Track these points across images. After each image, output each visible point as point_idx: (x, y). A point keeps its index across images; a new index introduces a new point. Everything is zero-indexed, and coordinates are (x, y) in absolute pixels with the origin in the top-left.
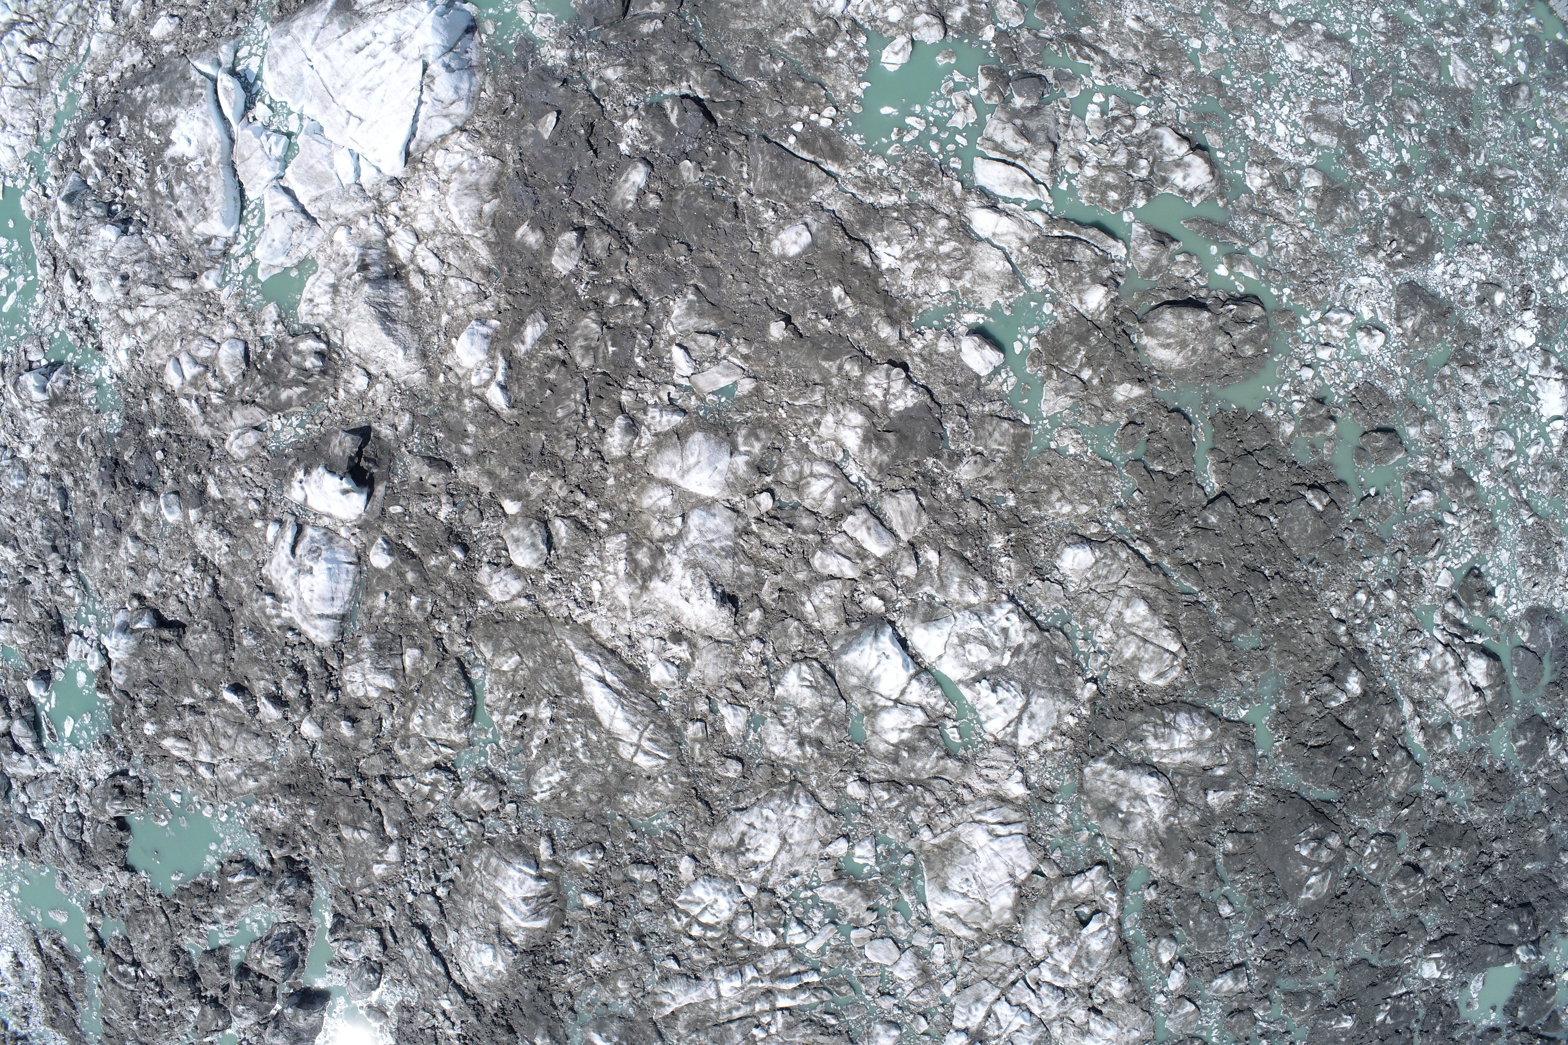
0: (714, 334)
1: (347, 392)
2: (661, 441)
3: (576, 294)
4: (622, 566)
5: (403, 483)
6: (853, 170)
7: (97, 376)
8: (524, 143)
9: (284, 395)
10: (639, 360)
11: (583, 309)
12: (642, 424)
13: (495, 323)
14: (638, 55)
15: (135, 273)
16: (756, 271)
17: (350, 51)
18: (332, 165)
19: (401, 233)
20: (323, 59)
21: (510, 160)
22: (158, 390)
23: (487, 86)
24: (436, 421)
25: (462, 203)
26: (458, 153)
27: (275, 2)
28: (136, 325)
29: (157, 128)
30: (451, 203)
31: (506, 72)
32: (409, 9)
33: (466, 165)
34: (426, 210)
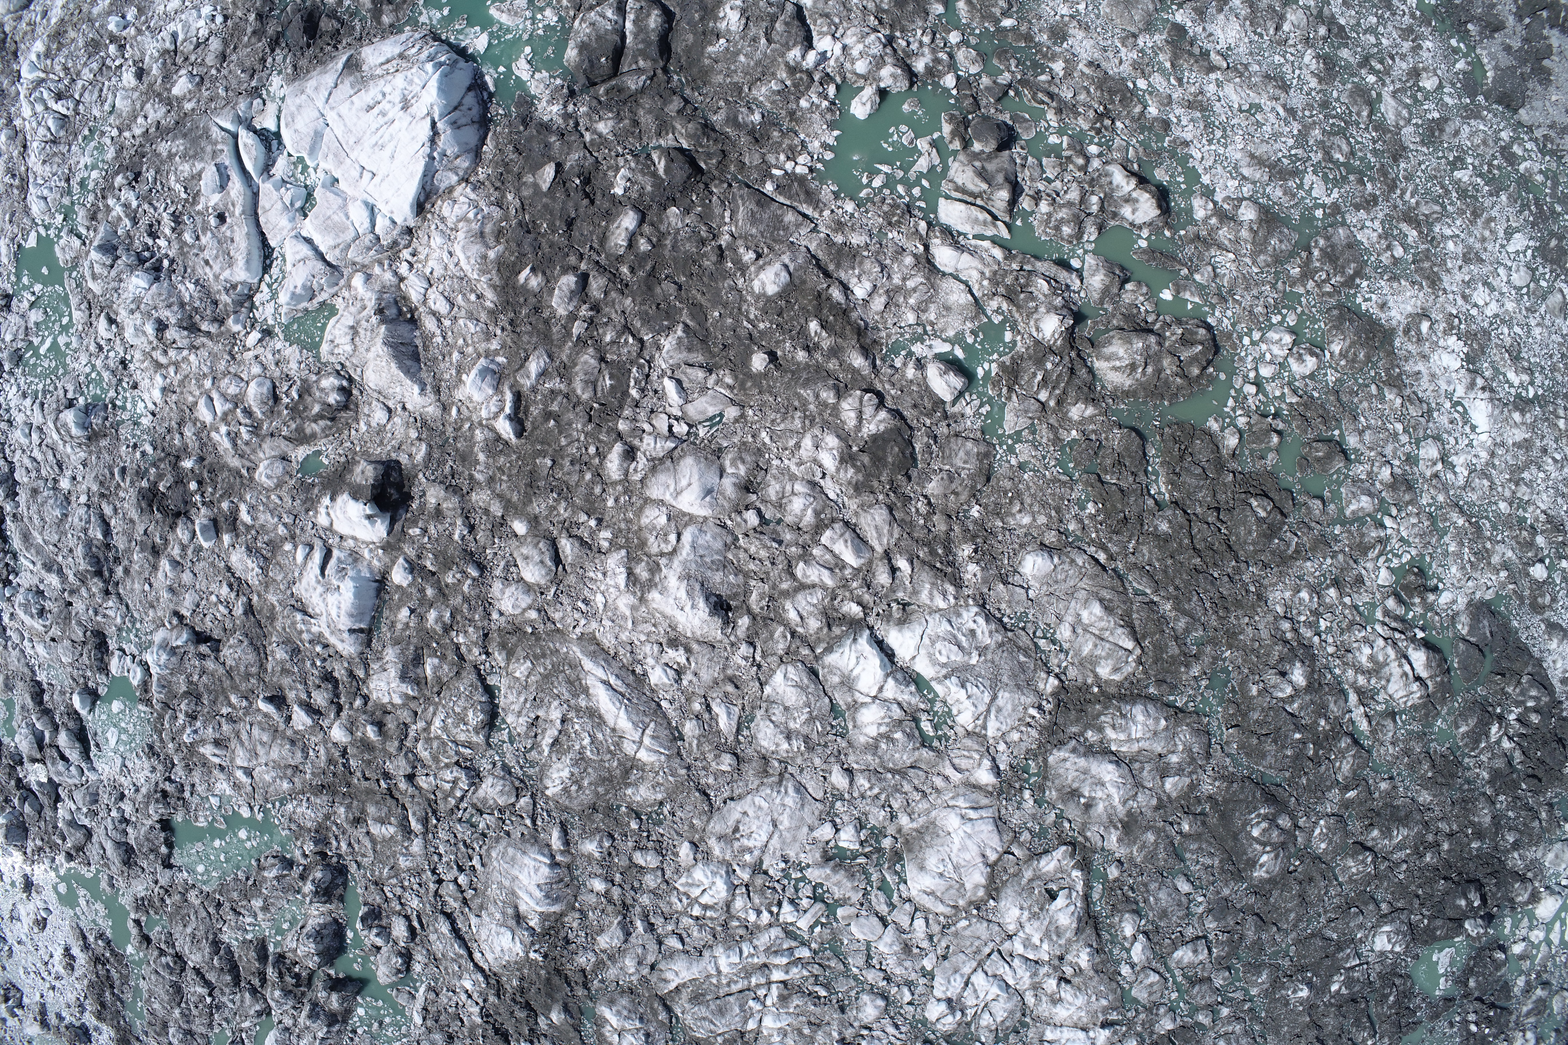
0: (702, 367)
1: (368, 425)
2: (656, 465)
4: (622, 579)
5: (421, 508)
6: (827, 213)
8: (524, 193)
9: (309, 428)
10: (634, 392)
11: (582, 346)
12: (638, 450)
13: (501, 359)
15: (167, 318)
16: (740, 309)
17: (361, 110)
18: (347, 215)
19: (413, 278)
20: (336, 117)
21: (512, 209)
22: (191, 425)
23: (489, 141)
24: (449, 450)
25: (469, 250)
26: (464, 203)
27: (289, 61)
28: (169, 365)
29: (183, 181)
30: (459, 251)
31: (506, 127)
32: (415, 70)
33: (472, 215)
34: (436, 256)
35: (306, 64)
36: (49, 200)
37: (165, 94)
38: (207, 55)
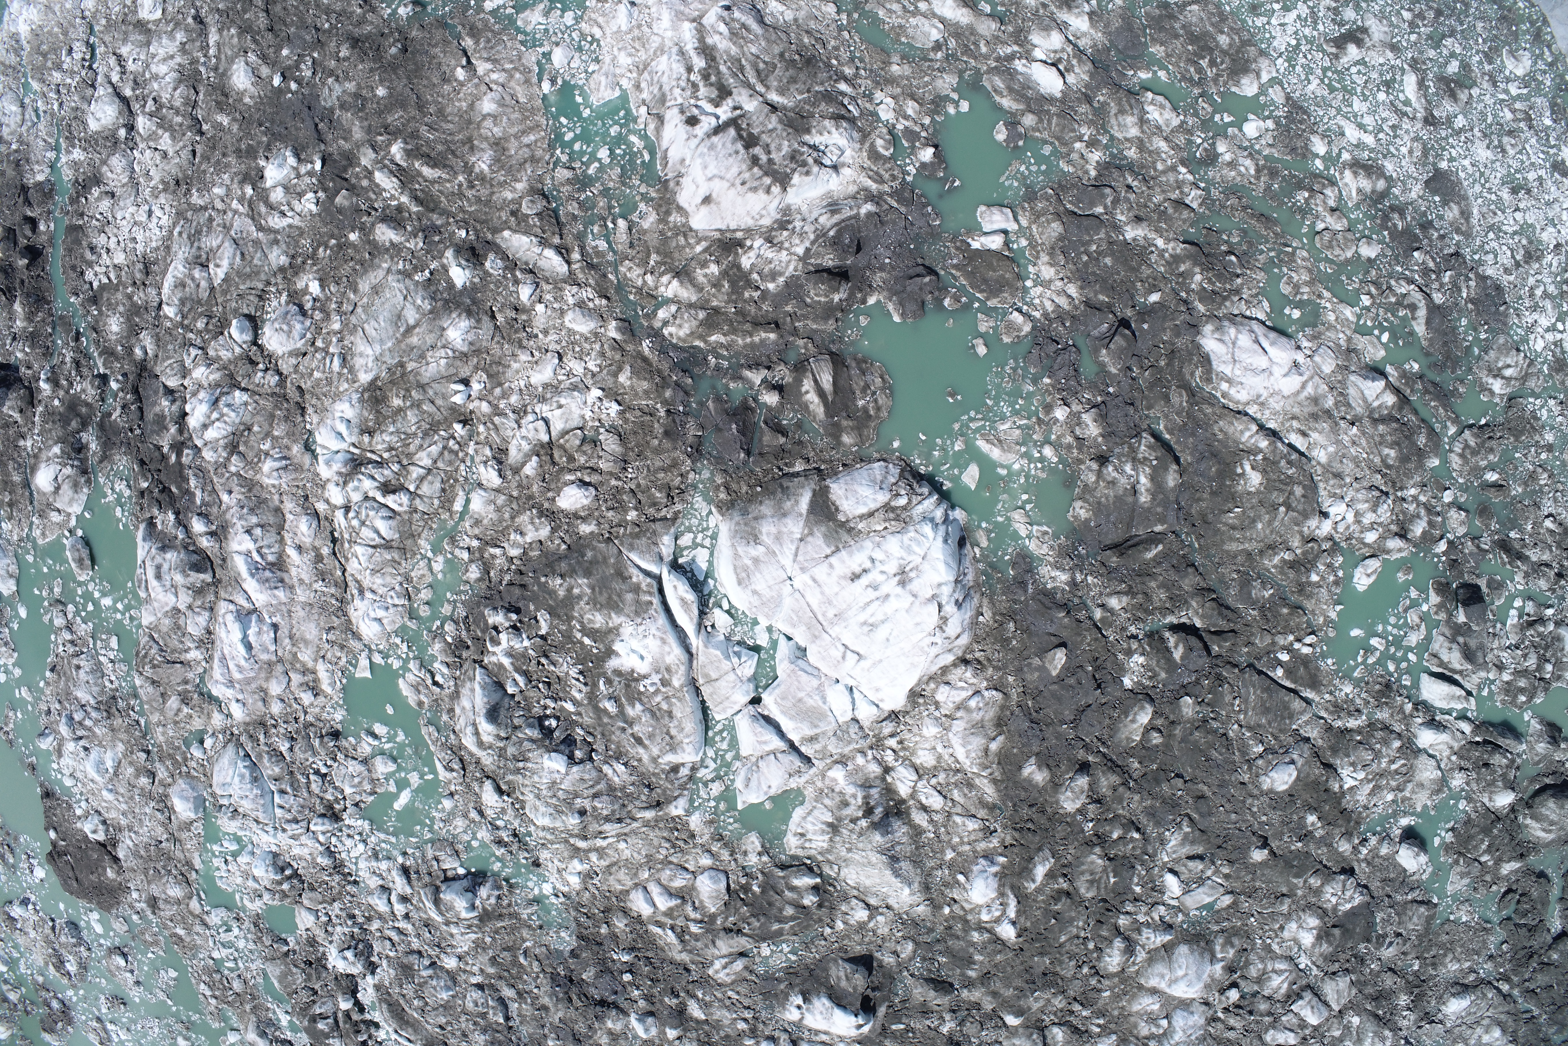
0: (1200, 857)
1: (845, 923)
2: (1153, 956)
3: (1083, 831)
5: (903, 1001)
6: (1327, 697)
7: (536, 891)
8: (1028, 677)
9: (776, 927)
10: (1138, 889)
11: (1089, 844)
12: (1136, 942)
13: (1002, 860)
14: (1138, 579)
15: (594, 808)
16: (1244, 802)
17: (844, 577)
18: (824, 699)
19: (901, 769)
20: (810, 582)
21: (1014, 694)
22: (620, 914)
23: (985, 610)
24: (938, 947)
25: (969, 743)
26: (962, 688)
27: (719, 480)
28: (590, 850)
29: (592, 633)
30: (956, 742)
31: (1004, 594)
32: (912, 534)
33: (973, 703)
34: (927, 746)
35: (745, 489)
36: (385, 621)
37: (546, 505)
38: (600, 457)
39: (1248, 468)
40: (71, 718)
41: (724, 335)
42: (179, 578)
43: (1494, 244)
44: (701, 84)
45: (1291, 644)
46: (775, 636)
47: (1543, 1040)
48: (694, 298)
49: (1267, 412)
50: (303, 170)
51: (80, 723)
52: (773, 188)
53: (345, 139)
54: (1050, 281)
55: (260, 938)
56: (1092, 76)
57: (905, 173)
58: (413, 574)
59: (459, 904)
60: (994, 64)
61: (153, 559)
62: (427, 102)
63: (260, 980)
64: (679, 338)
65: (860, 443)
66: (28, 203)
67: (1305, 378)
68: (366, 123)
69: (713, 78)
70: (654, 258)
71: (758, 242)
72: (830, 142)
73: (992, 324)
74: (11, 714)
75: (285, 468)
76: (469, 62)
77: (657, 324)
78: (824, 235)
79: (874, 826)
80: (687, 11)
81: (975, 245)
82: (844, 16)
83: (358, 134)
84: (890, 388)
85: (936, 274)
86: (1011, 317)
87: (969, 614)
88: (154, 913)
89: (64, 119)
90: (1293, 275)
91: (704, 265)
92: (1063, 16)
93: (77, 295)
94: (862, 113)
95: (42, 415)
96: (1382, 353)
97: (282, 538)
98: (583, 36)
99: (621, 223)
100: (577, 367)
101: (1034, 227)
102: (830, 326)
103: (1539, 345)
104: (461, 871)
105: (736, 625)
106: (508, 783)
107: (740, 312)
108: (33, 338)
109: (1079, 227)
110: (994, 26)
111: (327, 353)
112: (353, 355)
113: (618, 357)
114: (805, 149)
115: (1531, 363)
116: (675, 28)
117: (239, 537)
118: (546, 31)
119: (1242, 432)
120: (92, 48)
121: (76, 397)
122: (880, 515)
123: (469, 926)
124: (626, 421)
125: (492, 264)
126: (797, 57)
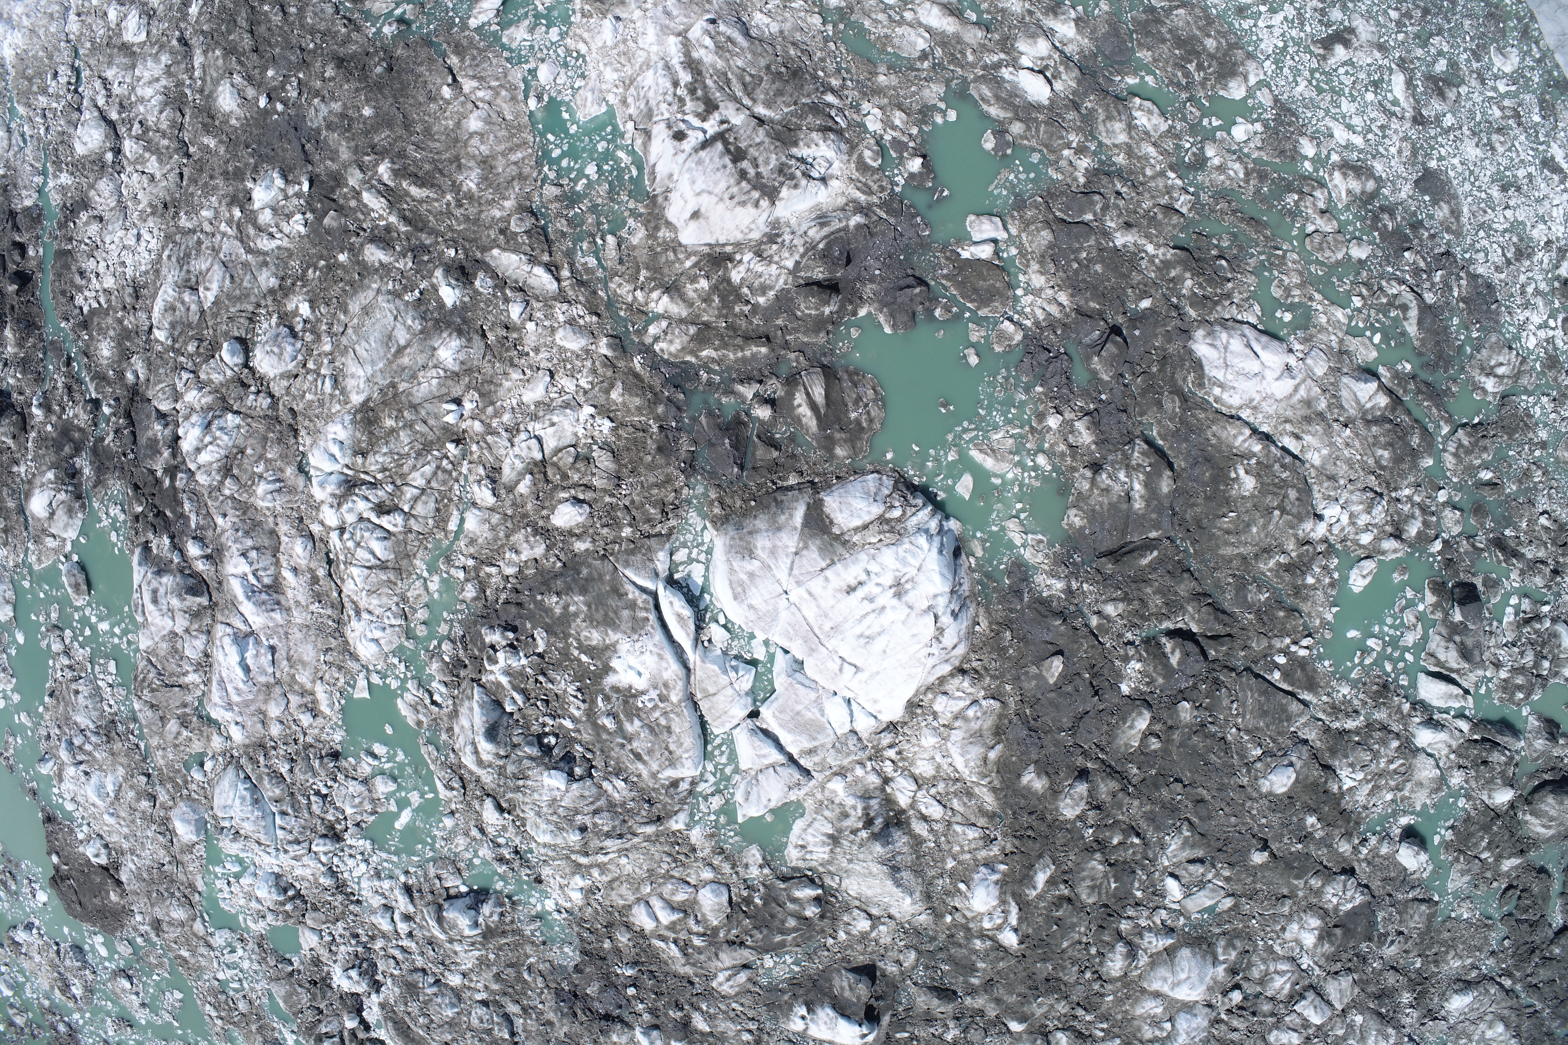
0: (1201, 861)
1: (847, 933)
2: (1155, 960)
3: (1083, 837)
7: (539, 907)
8: (1026, 685)
9: (778, 938)
10: (1139, 894)
12: (1139, 947)
13: (1003, 867)
14: (1134, 586)
17: (840, 590)
18: (822, 712)
19: (900, 779)
20: (806, 596)
21: (1012, 702)
22: (623, 929)
23: (981, 619)
24: (941, 955)
25: (968, 752)
26: (960, 698)
27: (713, 495)
28: (591, 866)
29: (590, 651)
30: (954, 751)
31: (999, 603)
32: (907, 546)
33: (971, 713)
34: (926, 756)
35: (739, 503)
36: (382, 642)
37: (541, 523)
38: (594, 474)
39: (1241, 472)
40: (70, 743)
41: (716, 350)
42: (175, 602)
43: (1484, 242)
44: (688, 99)
45: (1288, 647)
46: (772, 650)
47: (1546, 1034)
48: (684, 314)
49: (1260, 416)
50: (291, 192)
51: (80, 748)
52: (762, 202)
53: (332, 160)
54: (1041, 289)
55: (264, 959)
56: (1079, 83)
57: (894, 184)
58: (409, 594)
59: (462, 921)
60: (981, 73)
61: (149, 583)
62: (413, 121)
63: (265, 1000)
64: (670, 354)
65: (854, 456)
66: (16, 228)
67: (1297, 381)
68: (352, 144)
69: (699, 93)
70: (644, 274)
71: (748, 256)
72: (818, 154)
73: (983, 334)
74: (11, 739)
75: (279, 490)
76: (455, 80)
77: (648, 340)
78: (814, 248)
79: (875, 837)
80: (672, 25)
81: (965, 254)
82: (830, 27)
83: (345, 154)
84: (882, 400)
85: (927, 285)
86: (1002, 326)
87: (965, 624)
88: (158, 935)
89: (50, 143)
90: (1284, 278)
91: (694, 280)
92: (1050, 22)
93: (68, 320)
94: (849, 125)
95: (35, 441)
96: (1374, 354)
97: (278, 561)
98: (568, 52)
99: (610, 239)
100: (569, 385)
101: (1024, 236)
102: (822, 338)
103: (1532, 343)
104: (464, 889)
105: (732, 639)
106: (509, 801)
107: (731, 327)
108: (24, 364)
109: (1068, 235)
110: (980, 34)
111: (318, 374)
112: (344, 377)
113: (609, 373)
114: (793, 162)
115: (1524, 361)
116: (660, 42)
117: (234, 560)
118: (532, 47)
119: (1235, 436)
120: (77, 71)
121: (69, 422)
122: (874, 528)
123: (473, 944)
124: (619, 437)
125: (482, 283)
126: (783, 69)
